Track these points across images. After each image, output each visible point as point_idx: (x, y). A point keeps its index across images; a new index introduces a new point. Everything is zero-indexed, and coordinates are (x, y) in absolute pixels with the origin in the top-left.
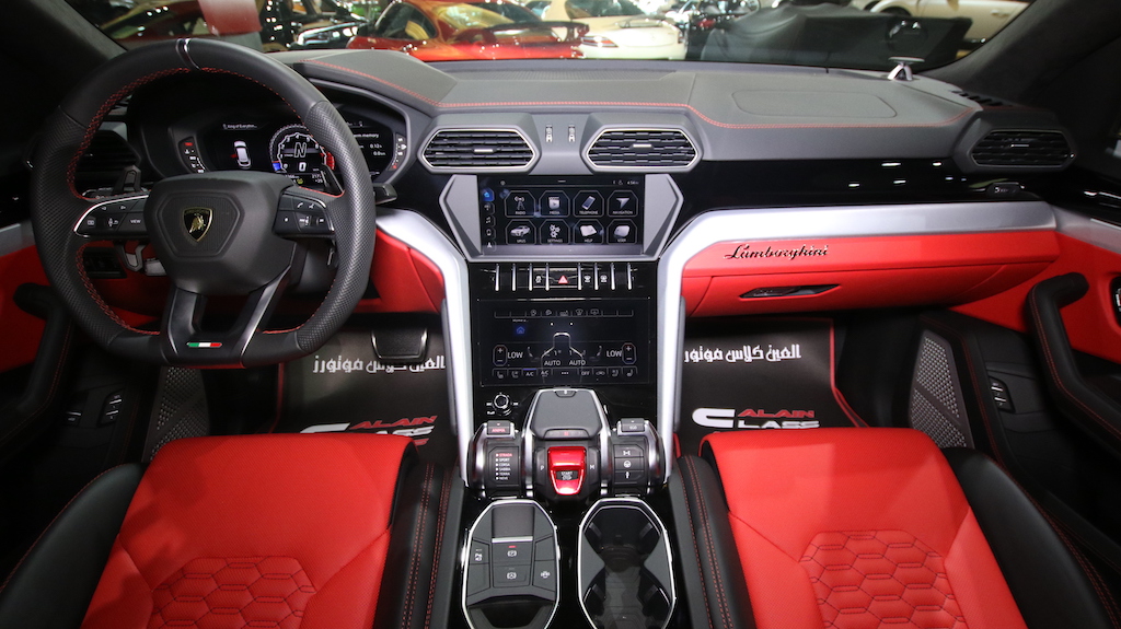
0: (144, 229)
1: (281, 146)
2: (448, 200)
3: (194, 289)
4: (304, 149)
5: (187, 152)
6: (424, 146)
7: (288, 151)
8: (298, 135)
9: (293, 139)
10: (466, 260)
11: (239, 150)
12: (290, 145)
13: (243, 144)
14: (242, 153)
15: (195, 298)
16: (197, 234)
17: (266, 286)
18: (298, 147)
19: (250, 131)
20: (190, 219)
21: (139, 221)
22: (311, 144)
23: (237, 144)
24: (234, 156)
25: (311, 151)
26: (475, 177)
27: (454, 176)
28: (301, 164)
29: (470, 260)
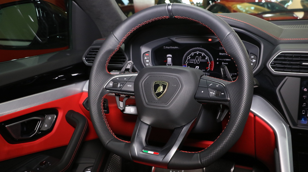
0: (133, 90)
1: (189, 57)
2: (281, 91)
3: (148, 122)
4: (200, 60)
5: (146, 58)
6: (271, 60)
7: (192, 60)
8: (198, 53)
9: (195, 55)
10: (290, 127)
11: (168, 59)
12: (192, 57)
13: (171, 56)
14: (169, 60)
15: (147, 127)
16: (159, 94)
17: (185, 126)
18: (197, 58)
19: (176, 49)
20: (156, 86)
21: (131, 86)
22: (204, 57)
23: (168, 56)
24: (165, 61)
25: (203, 61)
26: (299, 79)
27: (287, 77)
28: (196, 67)
29: (293, 127)
